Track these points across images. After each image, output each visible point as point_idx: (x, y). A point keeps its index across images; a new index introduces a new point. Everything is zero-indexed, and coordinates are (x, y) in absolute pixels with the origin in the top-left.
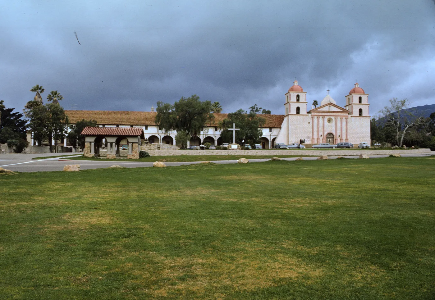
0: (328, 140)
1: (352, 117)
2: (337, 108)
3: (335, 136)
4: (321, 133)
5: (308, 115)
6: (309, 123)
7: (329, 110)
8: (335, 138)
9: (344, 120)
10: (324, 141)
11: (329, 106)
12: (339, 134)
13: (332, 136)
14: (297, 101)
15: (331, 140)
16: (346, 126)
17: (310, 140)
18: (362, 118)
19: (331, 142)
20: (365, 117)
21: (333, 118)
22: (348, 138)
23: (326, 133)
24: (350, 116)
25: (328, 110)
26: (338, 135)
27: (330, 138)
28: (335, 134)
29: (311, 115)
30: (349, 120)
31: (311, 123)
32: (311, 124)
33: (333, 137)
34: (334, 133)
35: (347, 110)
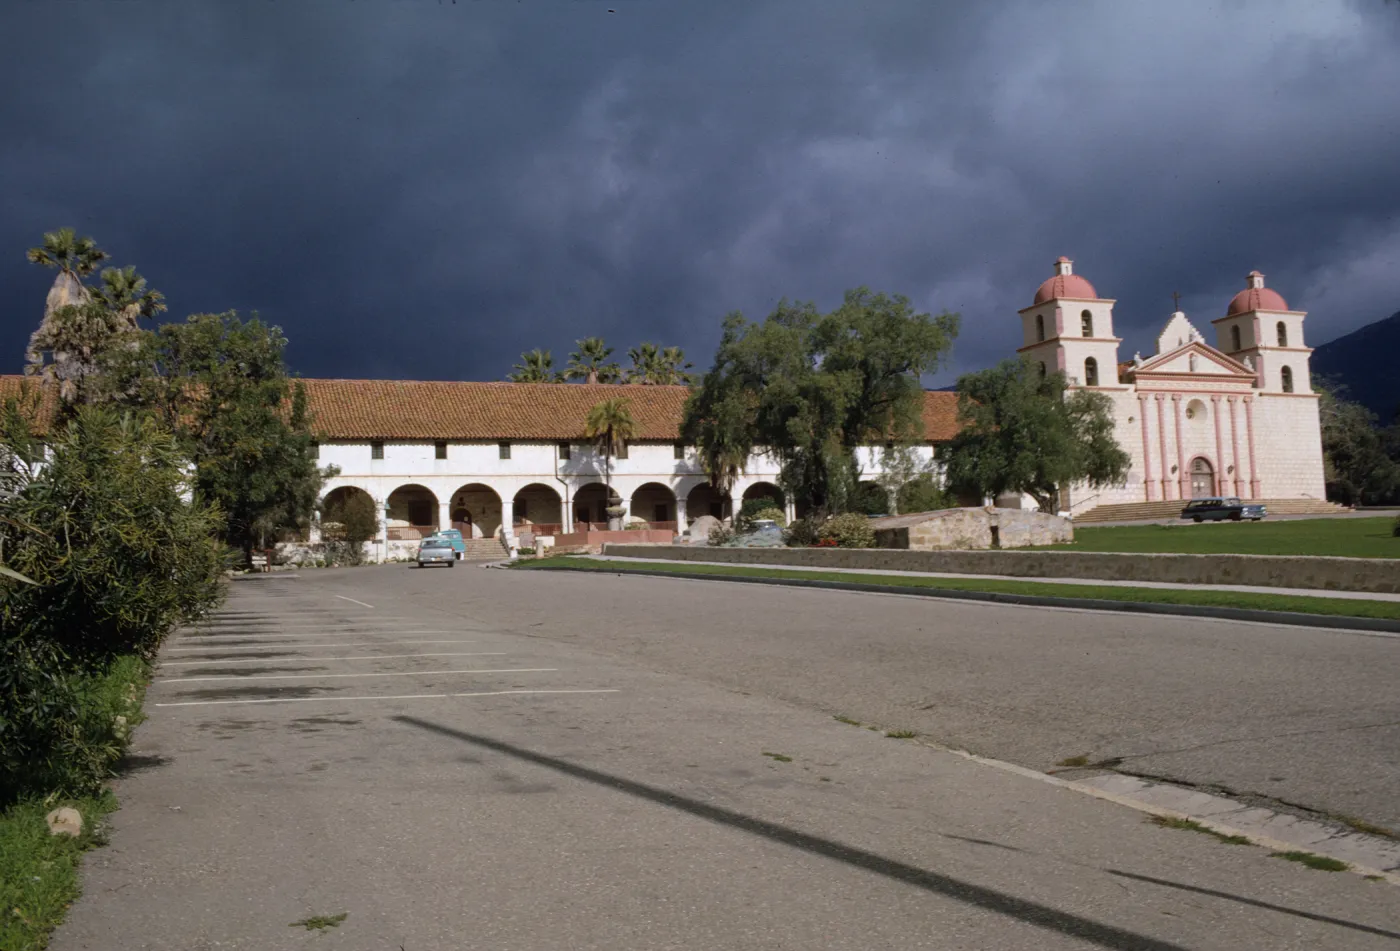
0: (1195, 484)
1: (1265, 398)
2: (1214, 364)
3: (1216, 469)
4: (1172, 461)
5: (1126, 390)
6: (1131, 419)
7: (1191, 369)
8: (1217, 477)
9: (1240, 407)
10: (1186, 486)
11: (1192, 355)
12: (1228, 462)
13: (1206, 469)
14: (1085, 334)
15: (1202, 484)
16: (1249, 431)
17: (1139, 486)
18: (1292, 399)
19: (1203, 491)
20: (1301, 399)
21: (1206, 399)
22: (1258, 476)
23: (1188, 457)
24: (1256, 392)
25: (1186, 370)
26: (1226, 466)
27: (1200, 477)
28: (1215, 464)
29: (1136, 390)
30: (1254, 406)
31: (1138, 417)
32: (1138, 423)
33: (1212, 475)
34: (1212, 457)
35: (1248, 372)
